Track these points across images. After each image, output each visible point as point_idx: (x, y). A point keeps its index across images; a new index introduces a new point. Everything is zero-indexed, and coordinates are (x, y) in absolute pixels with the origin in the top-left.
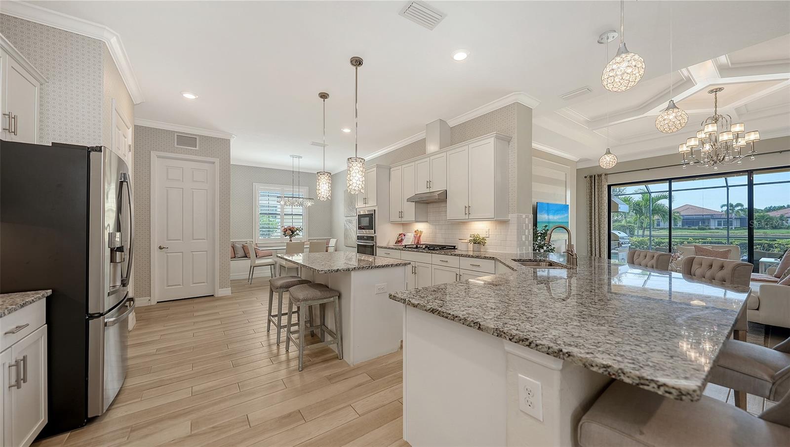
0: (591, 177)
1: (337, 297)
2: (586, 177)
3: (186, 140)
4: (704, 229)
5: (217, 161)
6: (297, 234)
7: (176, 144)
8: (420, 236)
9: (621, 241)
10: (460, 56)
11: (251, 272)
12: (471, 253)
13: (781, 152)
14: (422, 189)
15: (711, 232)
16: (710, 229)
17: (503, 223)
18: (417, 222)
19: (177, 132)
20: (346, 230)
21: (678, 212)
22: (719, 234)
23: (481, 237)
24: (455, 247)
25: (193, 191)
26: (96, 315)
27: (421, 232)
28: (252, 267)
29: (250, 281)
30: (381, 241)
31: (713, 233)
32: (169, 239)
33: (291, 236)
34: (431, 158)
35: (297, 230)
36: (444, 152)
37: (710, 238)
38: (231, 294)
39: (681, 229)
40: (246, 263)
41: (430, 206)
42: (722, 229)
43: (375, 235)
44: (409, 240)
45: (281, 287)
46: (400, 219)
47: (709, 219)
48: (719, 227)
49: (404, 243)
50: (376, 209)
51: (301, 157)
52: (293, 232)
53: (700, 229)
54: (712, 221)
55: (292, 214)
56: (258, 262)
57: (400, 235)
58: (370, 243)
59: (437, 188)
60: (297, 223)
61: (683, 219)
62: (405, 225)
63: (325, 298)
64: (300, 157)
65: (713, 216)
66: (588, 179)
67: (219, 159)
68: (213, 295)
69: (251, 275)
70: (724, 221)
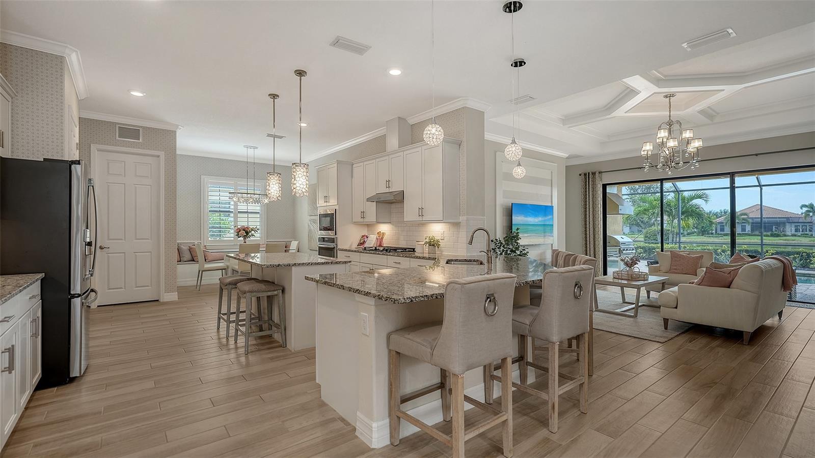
0: (585, 175)
1: (281, 291)
2: (580, 175)
3: (129, 132)
4: (778, 236)
5: (162, 154)
6: (253, 235)
7: (117, 136)
8: (382, 238)
9: (623, 247)
10: (395, 72)
11: (200, 278)
12: (427, 255)
13: (756, 155)
14: (383, 189)
15: (785, 240)
16: (785, 236)
17: (456, 225)
18: (378, 222)
19: (118, 124)
20: (310, 231)
21: (745, 214)
22: (796, 242)
23: (436, 238)
24: (414, 249)
25: (136, 187)
26: (76, 295)
27: (383, 233)
28: (200, 272)
29: (198, 288)
30: (342, 244)
31: (788, 240)
32: (110, 238)
33: (245, 237)
34: (391, 156)
35: (252, 230)
36: (402, 151)
37: (746, 246)
38: (177, 300)
39: (749, 235)
40: (194, 268)
41: (393, 206)
42: (799, 236)
43: (336, 236)
44: (372, 242)
45: (230, 284)
46: (362, 220)
47: (784, 224)
48: (796, 233)
49: (366, 245)
50: (337, 208)
51: (257, 148)
52: (247, 233)
53: (772, 235)
54: (788, 226)
55: (247, 212)
56: (207, 266)
57: (363, 236)
58: (331, 245)
59: (395, 188)
60: (254, 222)
61: (752, 223)
62: (369, 226)
63: (269, 291)
64: (255, 148)
65: (789, 220)
66: (583, 176)
67: (163, 152)
68: (158, 300)
69: (199, 281)
70: (802, 226)
